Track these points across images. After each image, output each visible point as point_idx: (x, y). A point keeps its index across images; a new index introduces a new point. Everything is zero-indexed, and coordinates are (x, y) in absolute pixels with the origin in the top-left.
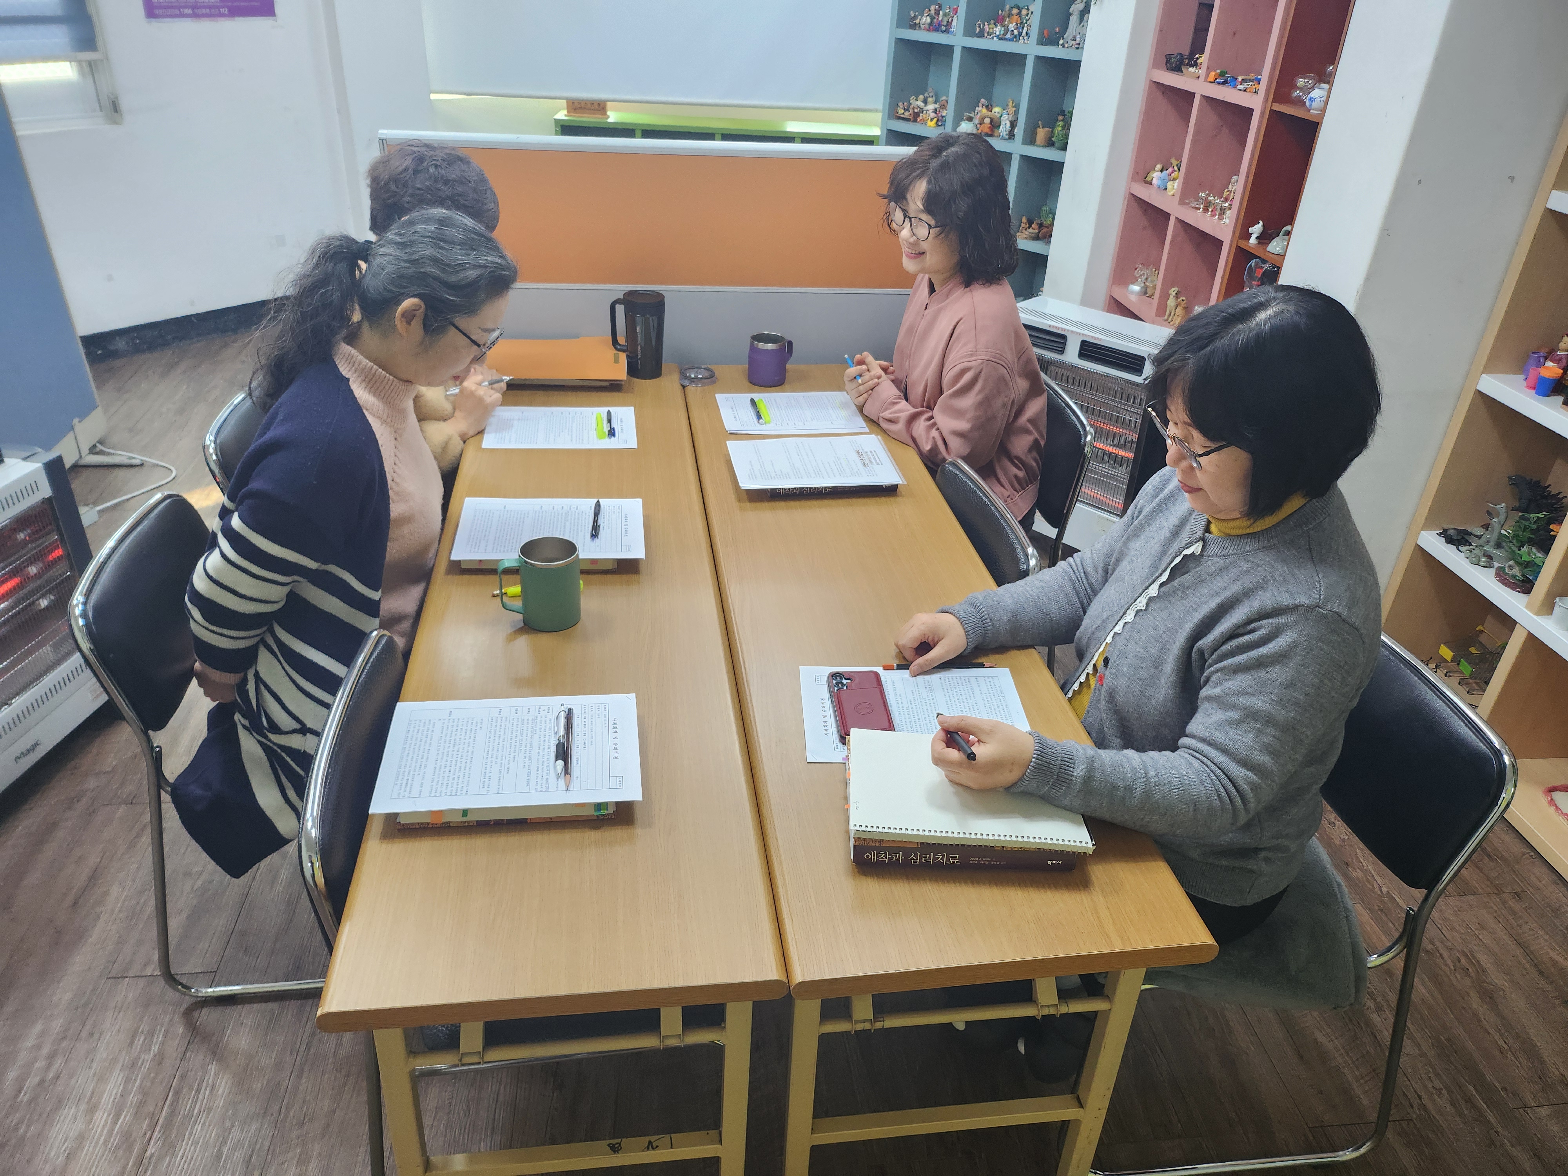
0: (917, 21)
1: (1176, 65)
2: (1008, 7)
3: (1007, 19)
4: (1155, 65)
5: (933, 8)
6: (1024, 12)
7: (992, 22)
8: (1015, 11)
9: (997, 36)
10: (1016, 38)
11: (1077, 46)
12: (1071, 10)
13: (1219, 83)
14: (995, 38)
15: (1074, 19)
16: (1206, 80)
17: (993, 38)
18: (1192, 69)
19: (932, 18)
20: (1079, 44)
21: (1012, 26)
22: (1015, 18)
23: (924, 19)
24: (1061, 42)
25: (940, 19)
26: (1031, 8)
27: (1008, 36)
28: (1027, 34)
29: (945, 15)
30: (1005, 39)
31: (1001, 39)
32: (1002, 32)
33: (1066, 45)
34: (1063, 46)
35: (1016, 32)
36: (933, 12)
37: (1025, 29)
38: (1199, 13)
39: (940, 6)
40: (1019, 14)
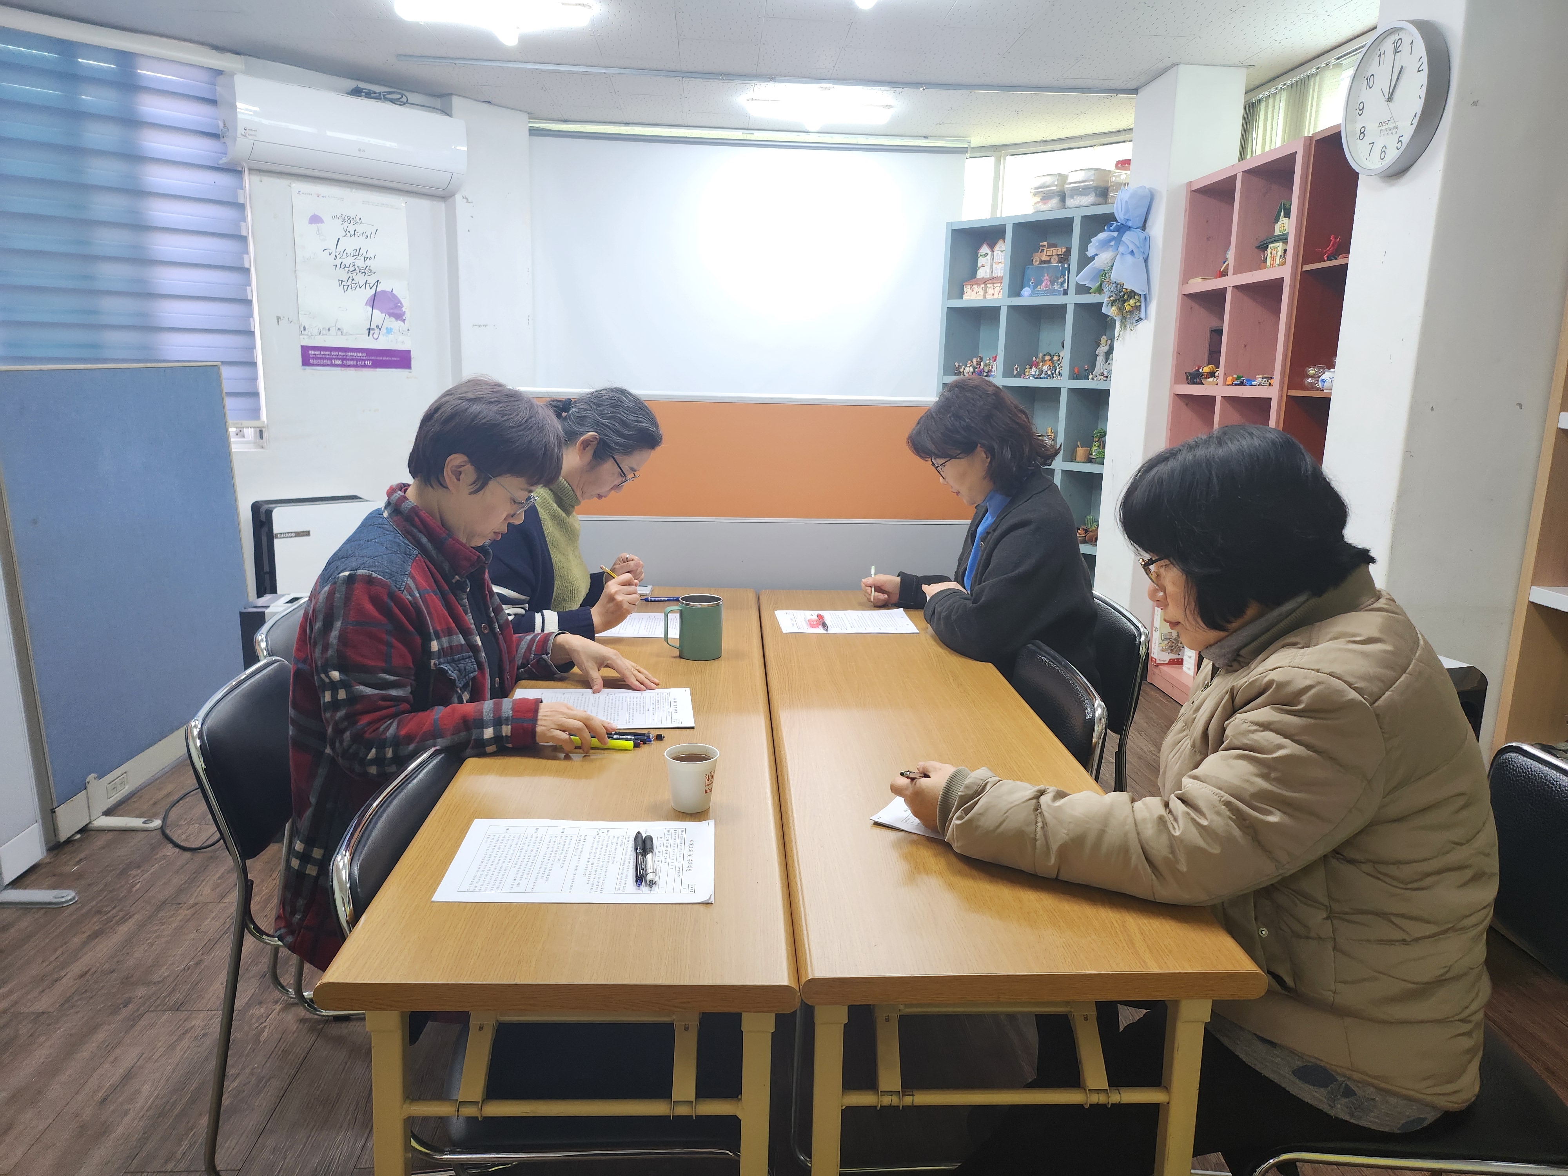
0: (962, 370)
1: (1195, 378)
2: (1041, 355)
3: (1041, 364)
4: (1177, 381)
5: (974, 360)
6: (1056, 358)
7: (1028, 367)
8: (1047, 358)
9: (1034, 376)
10: (1050, 376)
11: (1105, 379)
12: (1097, 352)
13: (1236, 385)
14: (1031, 378)
15: (1100, 359)
16: (1224, 383)
17: (1029, 378)
18: (1211, 380)
19: (975, 368)
20: (1107, 377)
21: (1045, 368)
22: (1048, 363)
23: (967, 369)
24: (1091, 377)
25: (982, 367)
26: (1062, 354)
27: (1043, 376)
28: (1059, 373)
29: (986, 365)
30: (1041, 378)
31: (1037, 378)
32: (1037, 373)
33: (1096, 379)
34: (1093, 379)
35: (1049, 372)
36: (975, 363)
37: (1058, 370)
38: (1211, 338)
39: (981, 359)
40: (1051, 360)
